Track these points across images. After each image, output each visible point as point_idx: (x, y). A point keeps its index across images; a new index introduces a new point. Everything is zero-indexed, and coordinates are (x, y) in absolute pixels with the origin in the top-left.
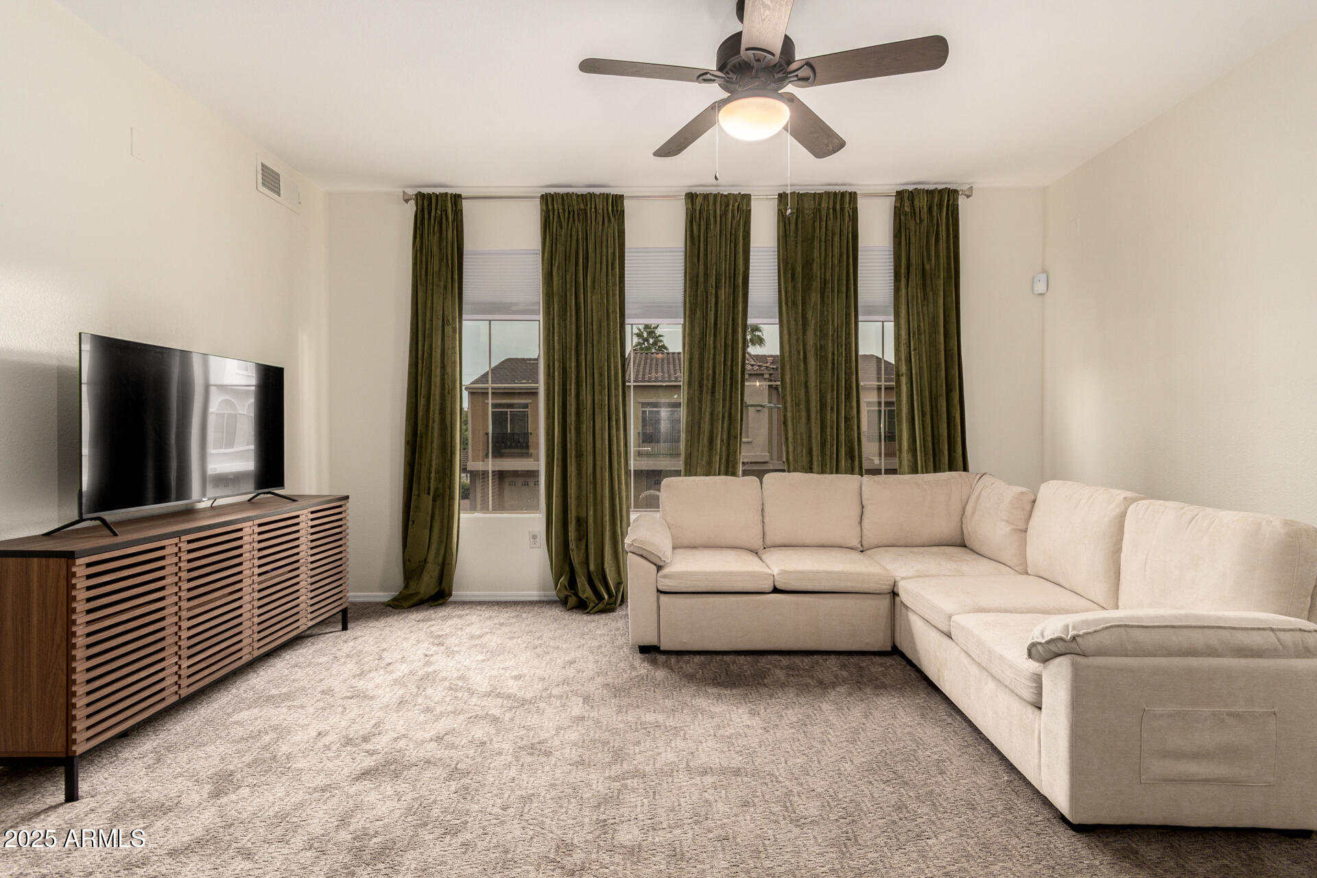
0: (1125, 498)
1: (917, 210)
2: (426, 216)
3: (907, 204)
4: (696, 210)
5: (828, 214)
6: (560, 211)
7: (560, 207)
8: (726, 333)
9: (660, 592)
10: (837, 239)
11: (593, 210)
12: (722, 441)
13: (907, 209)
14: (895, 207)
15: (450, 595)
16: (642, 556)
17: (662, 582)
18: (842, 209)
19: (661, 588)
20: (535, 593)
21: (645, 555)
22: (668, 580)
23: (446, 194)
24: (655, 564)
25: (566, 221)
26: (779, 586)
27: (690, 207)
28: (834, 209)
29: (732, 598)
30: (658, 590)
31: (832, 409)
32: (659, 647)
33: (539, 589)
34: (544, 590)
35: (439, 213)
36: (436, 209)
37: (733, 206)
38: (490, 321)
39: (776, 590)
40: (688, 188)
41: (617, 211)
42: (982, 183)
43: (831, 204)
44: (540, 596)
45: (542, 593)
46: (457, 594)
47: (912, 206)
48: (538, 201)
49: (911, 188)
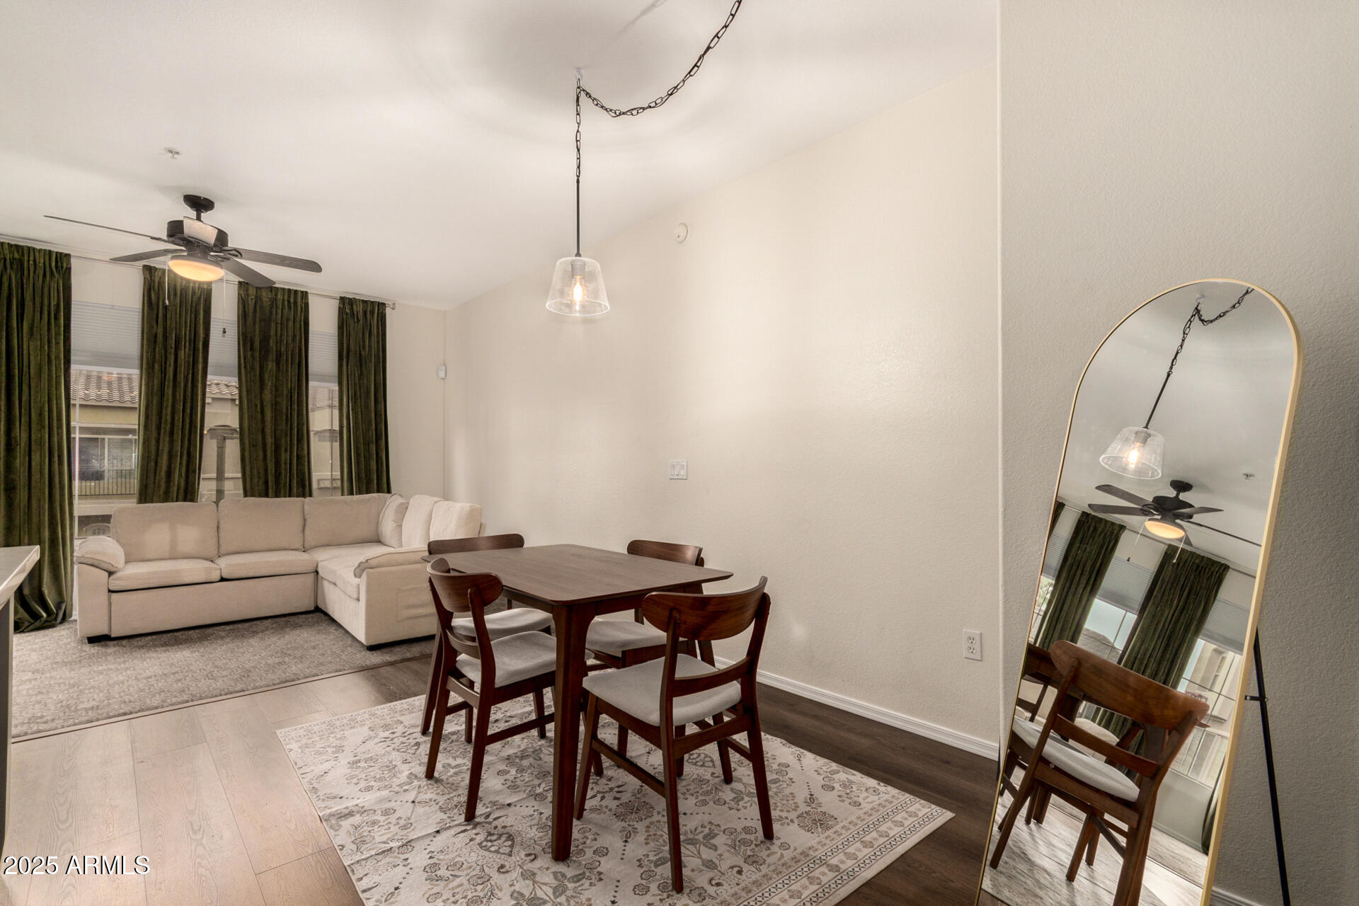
1: (355, 313)
3: (347, 307)
5: (283, 304)
8: (186, 386)
10: (291, 324)
11: (31, 262)
12: (180, 475)
13: (348, 310)
14: (339, 308)
16: (92, 565)
17: (114, 584)
18: (295, 302)
19: (112, 588)
21: (96, 563)
22: (119, 581)
24: (105, 570)
26: (225, 576)
28: (289, 302)
29: (183, 589)
30: (110, 591)
31: (286, 450)
32: (110, 635)
39: (223, 580)
43: (286, 298)
47: (352, 309)
49: (351, 296)
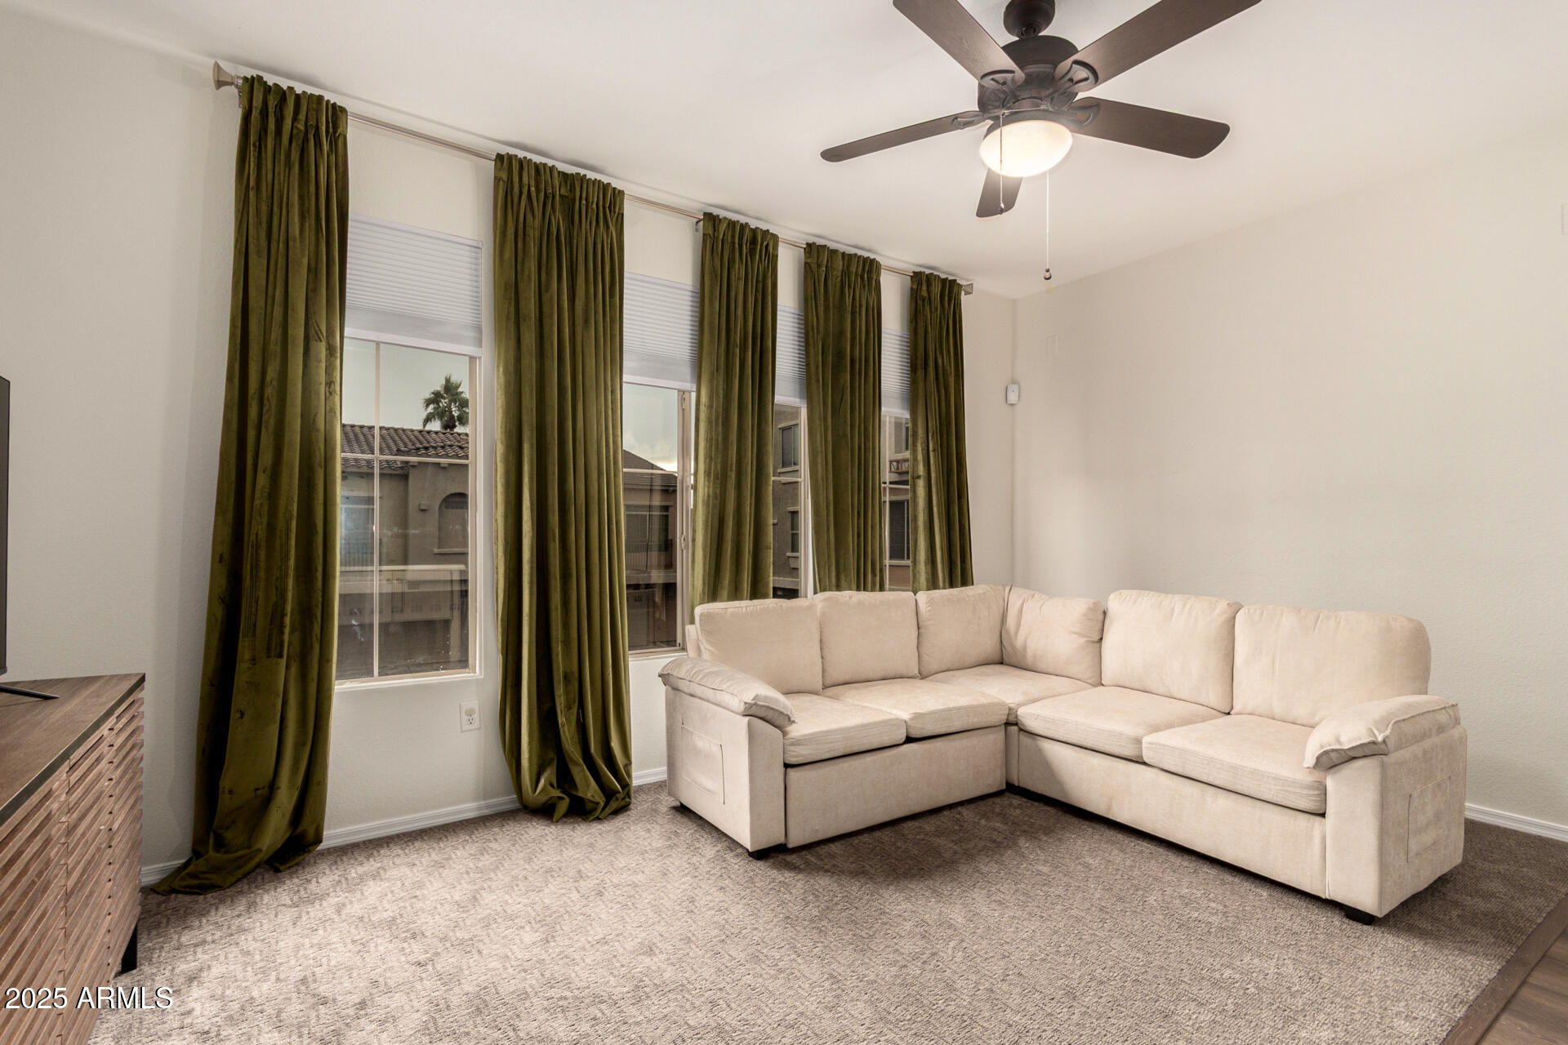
0: (1228, 604)
1: (932, 298)
2: (272, 126)
3: (922, 289)
4: (718, 238)
5: (856, 280)
6: (533, 189)
7: (533, 183)
9: (787, 766)
11: (584, 202)
13: (924, 293)
14: (911, 289)
15: (319, 840)
16: (761, 718)
17: (794, 751)
19: (787, 760)
20: (474, 805)
21: (769, 717)
22: (802, 747)
23: (320, 98)
24: (779, 728)
25: (541, 207)
26: (915, 734)
27: (711, 232)
28: (862, 277)
29: (869, 758)
32: (785, 845)
33: (476, 799)
34: (485, 797)
35: (302, 127)
36: (295, 119)
37: (761, 245)
38: (378, 343)
39: (909, 740)
40: (703, 205)
41: (615, 212)
42: (981, 284)
43: (860, 270)
44: (479, 808)
45: (482, 803)
46: (333, 834)
47: (929, 292)
48: (491, 165)
49: (928, 271)
